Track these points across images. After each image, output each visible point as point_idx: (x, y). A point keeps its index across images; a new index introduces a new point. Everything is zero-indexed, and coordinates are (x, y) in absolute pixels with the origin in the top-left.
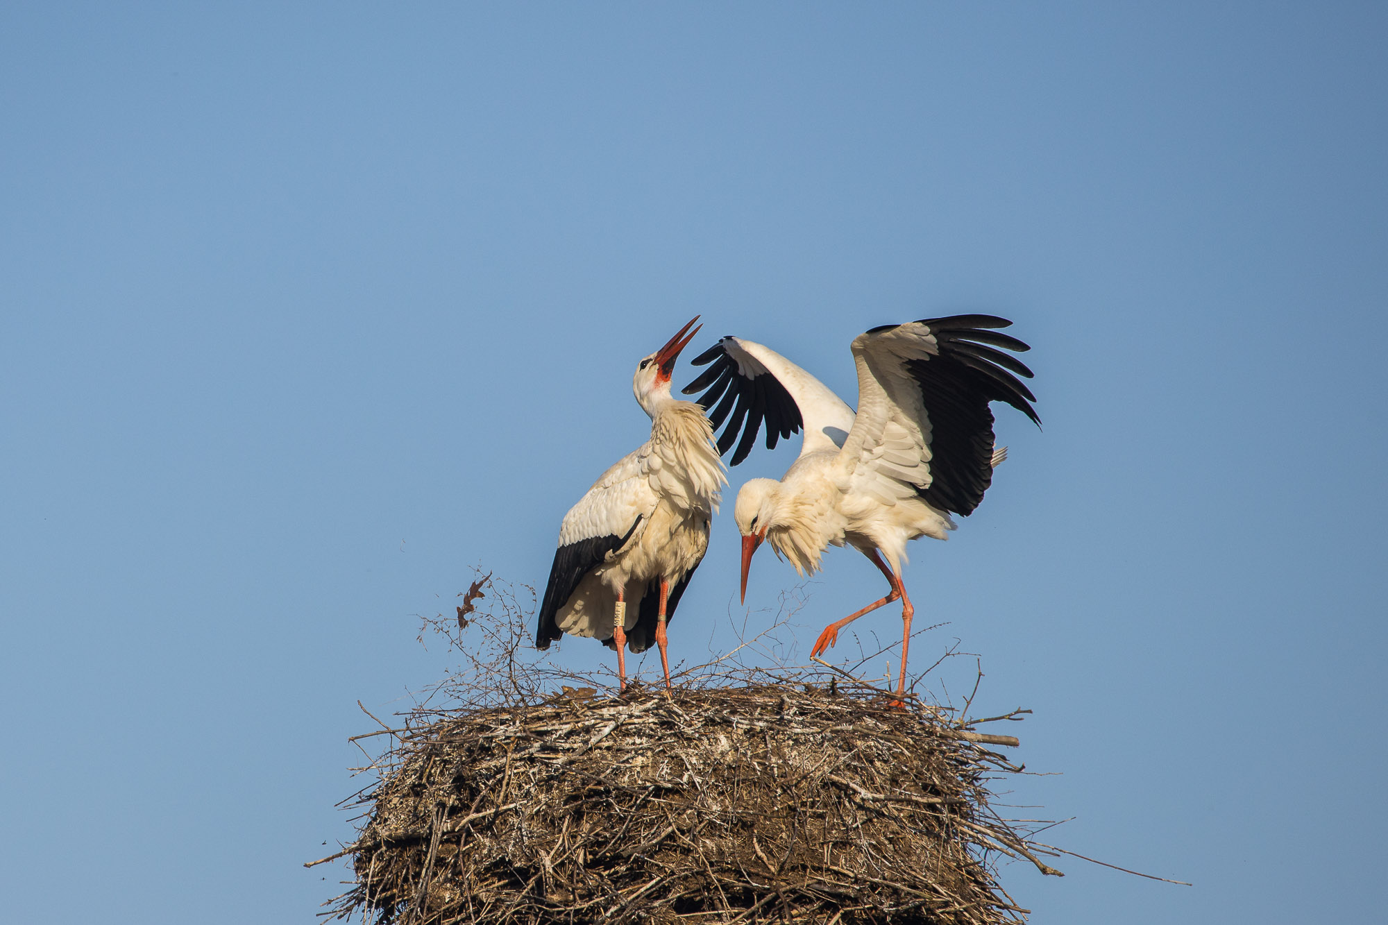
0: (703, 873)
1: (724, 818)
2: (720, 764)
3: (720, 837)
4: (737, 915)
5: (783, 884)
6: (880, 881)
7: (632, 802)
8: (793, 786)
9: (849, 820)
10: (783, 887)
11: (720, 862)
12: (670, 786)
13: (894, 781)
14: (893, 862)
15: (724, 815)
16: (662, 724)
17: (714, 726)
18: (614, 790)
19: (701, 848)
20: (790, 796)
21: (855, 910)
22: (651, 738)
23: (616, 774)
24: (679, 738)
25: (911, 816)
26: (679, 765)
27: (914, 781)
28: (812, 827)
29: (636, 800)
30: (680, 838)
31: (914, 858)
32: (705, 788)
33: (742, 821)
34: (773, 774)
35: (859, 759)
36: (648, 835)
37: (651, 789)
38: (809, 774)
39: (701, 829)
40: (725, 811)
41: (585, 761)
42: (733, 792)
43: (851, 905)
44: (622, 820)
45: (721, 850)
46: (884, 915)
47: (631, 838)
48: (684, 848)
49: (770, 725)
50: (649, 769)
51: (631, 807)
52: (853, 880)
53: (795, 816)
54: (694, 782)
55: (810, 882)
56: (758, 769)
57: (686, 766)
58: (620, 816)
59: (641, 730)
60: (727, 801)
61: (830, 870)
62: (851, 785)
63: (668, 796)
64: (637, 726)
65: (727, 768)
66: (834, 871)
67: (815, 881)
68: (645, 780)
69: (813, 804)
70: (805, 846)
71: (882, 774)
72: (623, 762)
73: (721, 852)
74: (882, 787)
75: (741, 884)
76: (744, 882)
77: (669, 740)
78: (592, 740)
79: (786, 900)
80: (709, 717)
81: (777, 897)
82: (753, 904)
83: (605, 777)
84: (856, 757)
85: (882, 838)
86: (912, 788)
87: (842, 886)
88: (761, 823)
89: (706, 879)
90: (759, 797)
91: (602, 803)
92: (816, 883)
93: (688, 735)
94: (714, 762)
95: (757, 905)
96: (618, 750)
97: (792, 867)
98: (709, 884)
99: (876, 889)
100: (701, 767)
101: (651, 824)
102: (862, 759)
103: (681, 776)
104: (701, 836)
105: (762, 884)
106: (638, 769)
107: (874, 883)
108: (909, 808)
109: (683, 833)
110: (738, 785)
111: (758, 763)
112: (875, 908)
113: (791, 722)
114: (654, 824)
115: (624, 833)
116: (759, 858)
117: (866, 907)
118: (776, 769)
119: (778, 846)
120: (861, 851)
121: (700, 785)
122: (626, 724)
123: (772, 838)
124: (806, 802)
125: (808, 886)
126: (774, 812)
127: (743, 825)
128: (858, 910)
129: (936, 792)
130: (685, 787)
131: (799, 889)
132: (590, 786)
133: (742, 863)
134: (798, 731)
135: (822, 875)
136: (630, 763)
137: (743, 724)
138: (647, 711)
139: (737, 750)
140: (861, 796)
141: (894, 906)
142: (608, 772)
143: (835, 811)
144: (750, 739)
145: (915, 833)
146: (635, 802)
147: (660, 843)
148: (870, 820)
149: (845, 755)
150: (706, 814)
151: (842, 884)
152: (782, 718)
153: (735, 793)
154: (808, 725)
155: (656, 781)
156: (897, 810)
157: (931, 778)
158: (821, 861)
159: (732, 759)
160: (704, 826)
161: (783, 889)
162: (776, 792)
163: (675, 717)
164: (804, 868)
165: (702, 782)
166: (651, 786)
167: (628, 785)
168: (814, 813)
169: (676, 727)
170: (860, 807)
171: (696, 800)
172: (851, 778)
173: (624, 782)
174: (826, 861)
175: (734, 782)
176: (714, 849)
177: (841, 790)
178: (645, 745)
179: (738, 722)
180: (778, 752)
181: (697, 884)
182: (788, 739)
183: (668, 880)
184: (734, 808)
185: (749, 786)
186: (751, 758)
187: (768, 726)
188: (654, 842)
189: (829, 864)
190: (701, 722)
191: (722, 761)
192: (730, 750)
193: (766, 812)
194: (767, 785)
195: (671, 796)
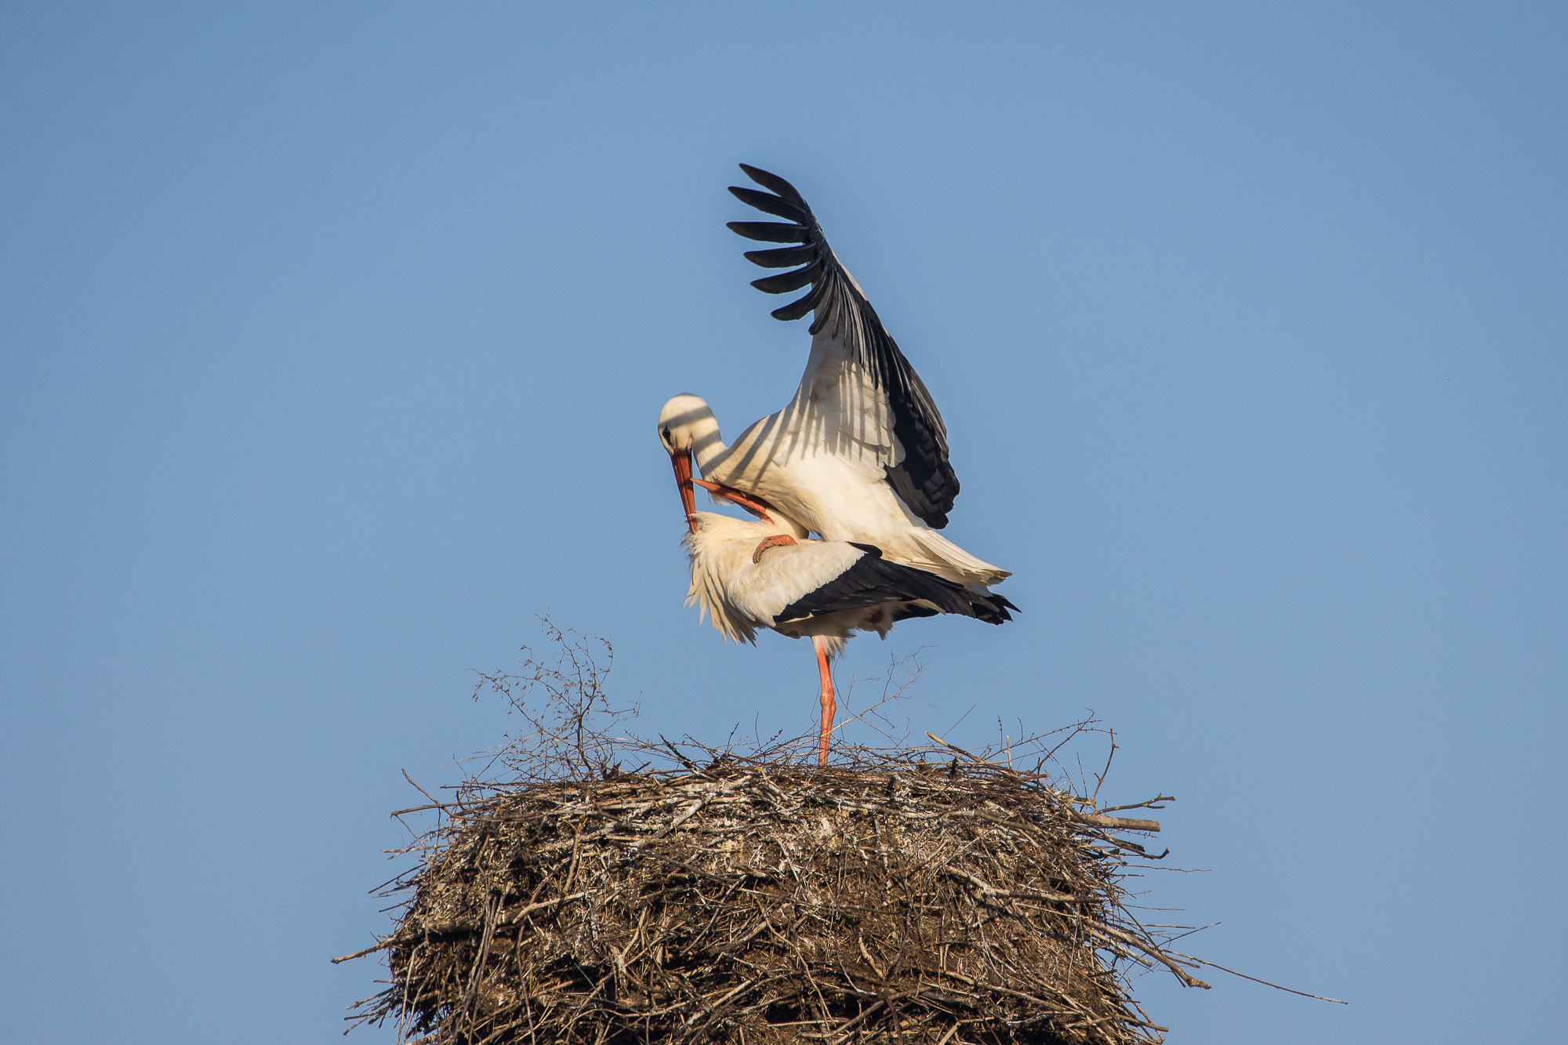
0: (800, 977)
1: (826, 914)
2: (821, 851)
3: (821, 935)
4: (839, 1025)
5: (891, 990)
6: (1004, 989)
7: (720, 893)
8: (905, 878)
9: (969, 919)
10: (891, 994)
11: (820, 964)
12: (764, 875)
13: (1019, 877)
14: (1017, 968)
15: (825, 909)
16: (755, 804)
17: (815, 807)
18: (699, 878)
19: (799, 948)
20: (902, 890)
21: (974, 1022)
22: (743, 820)
23: (702, 860)
24: (774, 820)
25: (1037, 916)
26: (775, 851)
27: (1042, 876)
28: (926, 926)
29: (725, 891)
30: (774, 935)
31: (1041, 965)
32: (804, 878)
33: (847, 918)
34: (883, 864)
35: (981, 849)
36: (737, 931)
37: (742, 878)
38: (924, 865)
39: (799, 926)
40: (826, 905)
41: (667, 844)
42: (836, 883)
43: (970, 1016)
44: (708, 914)
45: (822, 950)
46: (1006, 1029)
47: (718, 934)
48: (779, 947)
49: (880, 808)
50: (740, 855)
51: (719, 898)
52: (972, 988)
53: (907, 913)
54: (791, 872)
55: (923, 989)
56: (866, 857)
57: (783, 853)
58: (706, 909)
59: (731, 810)
60: (829, 894)
61: (946, 976)
62: (972, 878)
63: (761, 887)
64: (726, 805)
65: (830, 856)
66: (951, 977)
67: (929, 988)
68: (736, 868)
69: (927, 900)
70: (918, 947)
71: (1005, 867)
72: (711, 846)
73: (821, 953)
74: (1006, 882)
75: (843, 990)
76: (846, 987)
77: (763, 822)
78: (675, 821)
79: (895, 1010)
80: (809, 797)
81: (885, 1006)
82: (858, 1014)
83: (690, 863)
84: (978, 847)
85: (1006, 941)
86: (1039, 884)
87: (960, 994)
88: (868, 920)
89: (803, 984)
90: (866, 890)
91: (685, 893)
92: (930, 991)
93: (785, 817)
94: (815, 849)
95: (862, 1014)
96: (705, 833)
97: (903, 972)
98: (807, 989)
99: (998, 999)
100: (800, 854)
101: (741, 919)
102: (984, 849)
103: (777, 864)
104: (799, 934)
105: (868, 991)
106: (728, 855)
107: (997, 992)
108: (1036, 906)
109: (778, 929)
110: (842, 876)
111: (865, 850)
112: (996, 1021)
113: (903, 805)
114: (745, 919)
115: (710, 929)
116: (865, 960)
117: (987, 1019)
118: (886, 859)
119: (887, 948)
120: (982, 954)
121: (799, 875)
122: (714, 803)
123: (880, 938)
124: (920, 897)
125: (920, 993)
126: (882, 907)
127: (848, 923)
128: (977, 1022)
129: (1066, 889)
130: (781, 877)
131: (910, 998)
132: (672, 874)
133: (845, 966)
134: (912, 815)
135: (936, 982)
136: (719, 848)
137: (848, 805)
138: (737, 789)
139: (841, 835)
140: (982, 892)
141: (1019, 1019)
142: (693, 857)
143: (953, 908)
144: (856, 822)
145: (1042, 936)
146: (724, 894)
147: (751, 941)
148: (992, 920)
149: (964, 845)
150: (804, 908)
151: (960, 992)
152: (892, 800)
153: (839, 885)
154: (922, 808)
155: (749, 869)
156: (1022, 908)
157: (1060, 873)
158: (936, 965)
159: (835, 846)
160: (803, 923)
161: (892, 997)
162: (886, 885)
163: (771, 796)
164: (917, 972)
165: (801, 872)
166: (742, 875)
167: (716, 874)
168: (929, 910)
169: (771, 808)
170: (981, 904)
171: (794, 893)
172: (971, 871)
173: (711, 870)
174: (941, 965)
175: (838, 872)
176: (814, 949)
177: (959, 884)
178: (737, 828)
179: (843, 804)
180: (889, 839)
181: (793, 989)
182: (900, 824)
183: (760, 984)
184: (837, 903)
185: (855, 877)
186: (857, 845)
187: (877, 809)
188: (745, 939)
189: (945, 969)
190: (800, 802)
191: (824, 848)
192: (834, 836)
193: (873, 907)
194: (875, 877)
195: (764, 887)
